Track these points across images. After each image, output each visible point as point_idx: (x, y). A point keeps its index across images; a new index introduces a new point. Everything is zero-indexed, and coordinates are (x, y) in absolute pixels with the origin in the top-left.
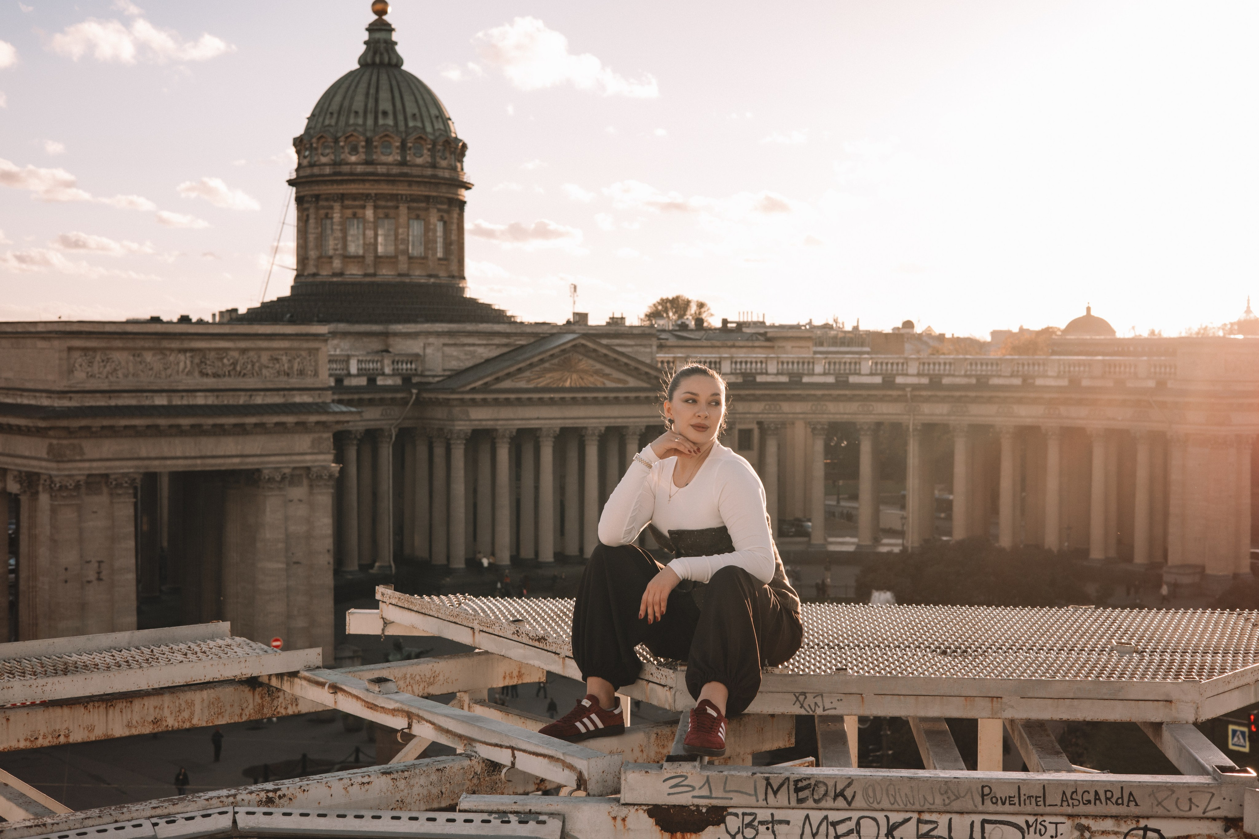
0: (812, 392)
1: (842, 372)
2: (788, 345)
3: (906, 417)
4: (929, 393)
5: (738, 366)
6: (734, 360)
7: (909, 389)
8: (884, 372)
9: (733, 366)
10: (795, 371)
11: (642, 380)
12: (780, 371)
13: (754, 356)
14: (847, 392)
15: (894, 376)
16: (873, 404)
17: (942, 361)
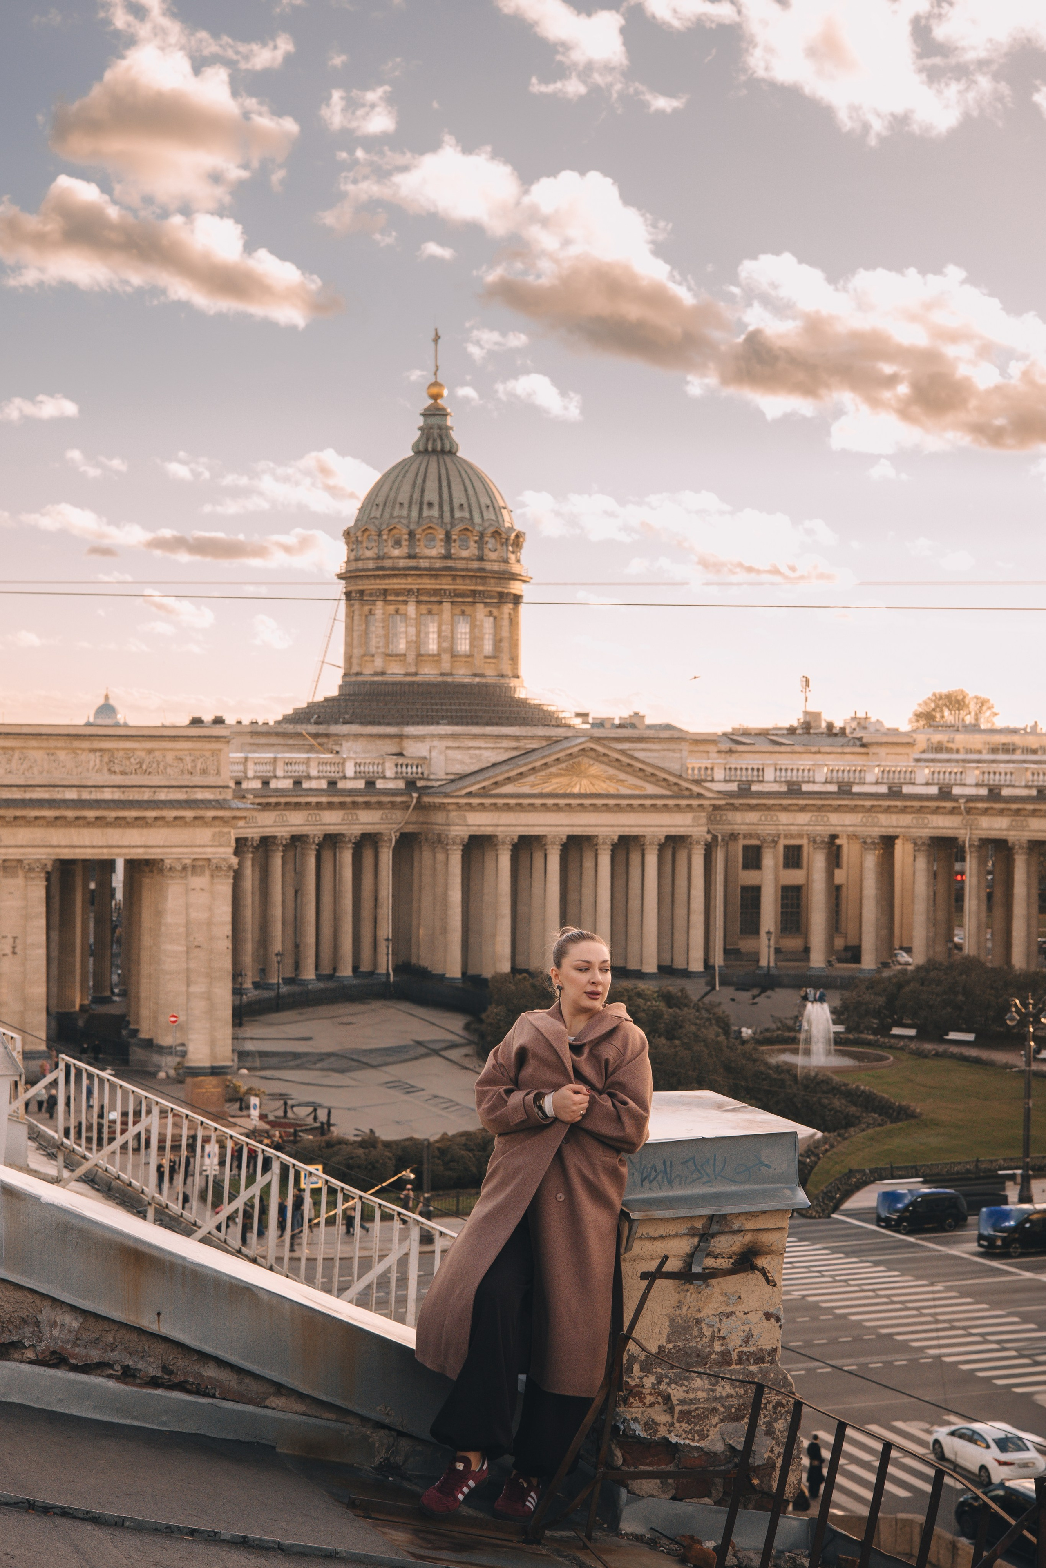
0: (861, 803)
1: (896, 781)
2: (882, 751)
3: (963, 831)
4: (985, 805)
5: (783, 773)
6: (778, 767)
7: (962, 801)
8: (941, 781)
9: (778, 773)
10: (846, 780)
11: (662, 787)
12: (829, 780)
13: (800, 762)
14: (898, 803)
15: (950, 786)
16: (929, 816)
17: (1003, 771)
